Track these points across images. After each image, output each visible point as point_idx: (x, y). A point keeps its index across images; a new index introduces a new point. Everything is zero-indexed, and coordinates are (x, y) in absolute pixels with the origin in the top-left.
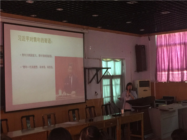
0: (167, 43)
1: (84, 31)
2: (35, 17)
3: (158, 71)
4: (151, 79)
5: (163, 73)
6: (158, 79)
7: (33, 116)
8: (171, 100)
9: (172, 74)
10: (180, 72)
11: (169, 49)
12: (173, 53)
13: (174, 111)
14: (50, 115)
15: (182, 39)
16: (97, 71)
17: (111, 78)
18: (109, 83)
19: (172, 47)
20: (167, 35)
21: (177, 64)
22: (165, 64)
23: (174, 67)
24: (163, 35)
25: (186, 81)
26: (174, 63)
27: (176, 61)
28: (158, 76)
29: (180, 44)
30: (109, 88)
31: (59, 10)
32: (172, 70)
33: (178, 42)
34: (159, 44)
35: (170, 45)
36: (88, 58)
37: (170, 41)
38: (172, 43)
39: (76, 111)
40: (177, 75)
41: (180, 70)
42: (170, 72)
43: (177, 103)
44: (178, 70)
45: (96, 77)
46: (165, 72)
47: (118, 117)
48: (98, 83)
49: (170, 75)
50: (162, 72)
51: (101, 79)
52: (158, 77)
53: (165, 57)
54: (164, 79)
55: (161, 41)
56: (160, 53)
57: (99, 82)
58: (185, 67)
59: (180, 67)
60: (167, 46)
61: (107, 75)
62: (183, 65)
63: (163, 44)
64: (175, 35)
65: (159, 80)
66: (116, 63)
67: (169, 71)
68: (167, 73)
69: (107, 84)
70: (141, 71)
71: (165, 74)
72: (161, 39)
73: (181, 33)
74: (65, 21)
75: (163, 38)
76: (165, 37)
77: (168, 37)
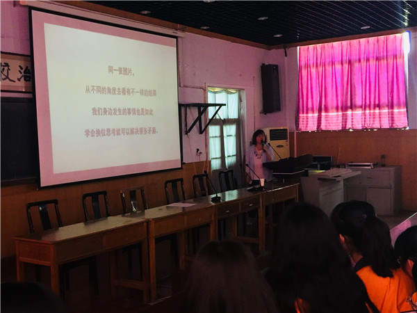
0: (319, 61)
3: (301, 112)
4: (289, 125)
5: (310, 115)
6: (301, 126)
7: (105, 193)
9: (326, 117)
10: (340, 113)
11: (320, 72)
12: (329, 80)
14: (135, 191)
15: (344, 53)
16: (200, 113)
18: (218, 134)
19: (327, 67)
20: (319, 46)
21: (335, 100)
22: (314, 99)
23: (330, 104)
24: (311, 47)
25: (349, 129)
27: (333, 93)
28: (301, 120)
29: (342, 62)
30: (218, 141)
32: (327, 110)
33: (338, 58)
34: (303, 63)
35: (324, 65)
36: (185, 86)
37: (323, 57)
38: (327, 60)
39: (179, 184)
40: (335, 119)
41: (340, 109)
42: (323, 114)
43: (338, 167)
44: (337, 109)
46: (313, 112)
48: (201, 132)
49: (323, 119)
50: (307, 113)
52: (301, 123)
53: (314, 85)
54: (312, 127)
55: (307, 57)
56: (305, 79)
57: (203, 131)
58: (349, 104)
59: (340, 105)
60: (317, 65)
61: (217, 120)
62: (346, 101)
63: (311, 62)
64: (333, 47)
66: (230, 96)
67: (320, 111)
68: (316, 115)
69: (214, 135)
70: (270, 112)
71: (313, 116)
72: (306, 52)
73: (344, 43)
74: (146, 12)
75: (311, 52)
76: (315, 49)
77: (319, 51)
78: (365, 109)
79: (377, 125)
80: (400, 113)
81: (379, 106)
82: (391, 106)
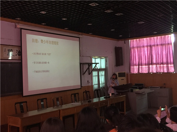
0: (138, 46)
3: (131, 65)
4: (126, 71)
6: (131, 71)
7: (46, 99)
8: (141, 86)
9: (141, 68)
10: (147, 66)
11: (139, 50)
12: (142, 53)
14: (58, 98)
15: (148, 42)
16: (89, 66)
17: (99, 70)
18: (97, 75)
19: (141, 48)
20: (138, 40)
21: (145, 61)
22: (137, 61)
23: (143, 63)
25: (151, 72)
26: (143, 60)
27: (144, 58)
28: (131, 69)
29: (147, 46)
30: (97, 78)
32: (142, 65)
33: (145, 45)
34: (132, 46)
36: (83, 56)
37: (140, 44)
38: (141, 45)
40: (145, 68)
42: (140, 66)
45: (88, 70)
46: (136, 66)
48: (89, 74)
50: (134, 66)
51: (91, 72)
53: (136, 55)
54: (136, 71)
55: (133, 44)
56: (133, 53)
58: (151, 63)
59: (147, 63)
61: (96, 69)
62: (149, 61)
63: (135, 46)
64: (143, 40)
66: (102, 59)
69: (95, 75)
70: (119, 66)
71: (136, 68)
73: (148, 38)
75: (135, 42)
76: (136, 41)
77: (138, 42)
78: (157, 65)
79: (162, 71)
80: (171, 66)
81: (163, 63)
82: (167, 63)
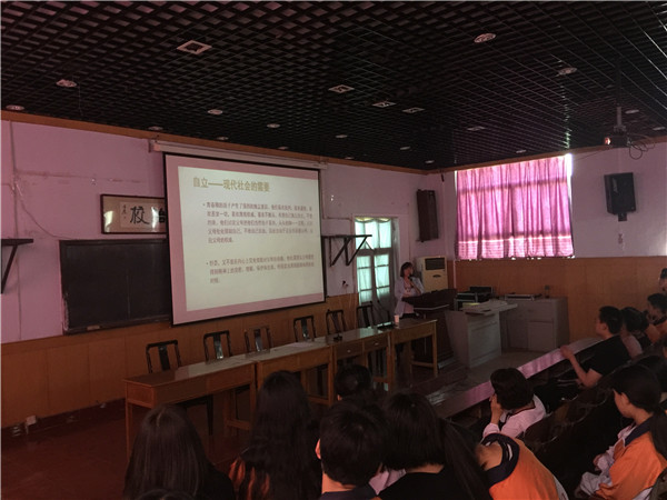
0: (477, 186)
1: (320, 166)
2: (225, 141)
3: (460, 239)
4: (447, 254)
5: (470, 242)
6: (460, 254)
7: (227, 333)
8: (485, 294)
9: (487, 244)
10: (502, 241)
11: (480, 198)
12: (489, 205)
13: (493, 315)
14: (259, 330)
15: (504, 177)
16: (346, 242)
17: (373, 253)
18: (368, 265)
19: (486, 193)
20: (477, 170)
21: (495, 226)
22: (474, 226)
23: (490, 231)
24: (469, 171)
25: (512, 257)
26: (490, 223)
27: (493, 219)
28: (460, 248)
29: (502, 187)
30: (367, 273)
31: (273, 126)
32: (487, 237)
33: (497, 183)
34: (461, 187)
35: (482, 189)
36: (329, 218)
37: (482, 182)
38: (486, 185)
39: (309, 321)
40: (497, 246)
41: (501, 235)
42: (484, 241)
43: (498, 298)
44: (498, 236)
45: (344, 253)
46: (473, 240)
47: (388, 330)
48: (348, 264)
49: (483, 246)
50: (467, 240)
51: (353, 257)
52: (460, 251)
53: (473, 211)
54: (472, 254)
55: (465, 183)
56: (463, 205)
57: (350, 262)
58: (511, 231)
59: (501, 231)
60: (476, 190)
61: (365, 249)
62: (508, 227)
63: (470, 187)
64: (491, 170)
65: (462, 255)
66: (381, 224)
67: (480, 238)
68: (476, 242)
69: (364, 266)
70: (429, 239)
71: (472, 244)
72: (466, 178)
73: (504, 166)
74: (283, 148)
75: (469, 176)
76: (473, 173)
77: (477, 175)
78: (527, 236)
79: (541, 253)
80: (565, 240)
81: (543, 233)
82: (555, 232)
